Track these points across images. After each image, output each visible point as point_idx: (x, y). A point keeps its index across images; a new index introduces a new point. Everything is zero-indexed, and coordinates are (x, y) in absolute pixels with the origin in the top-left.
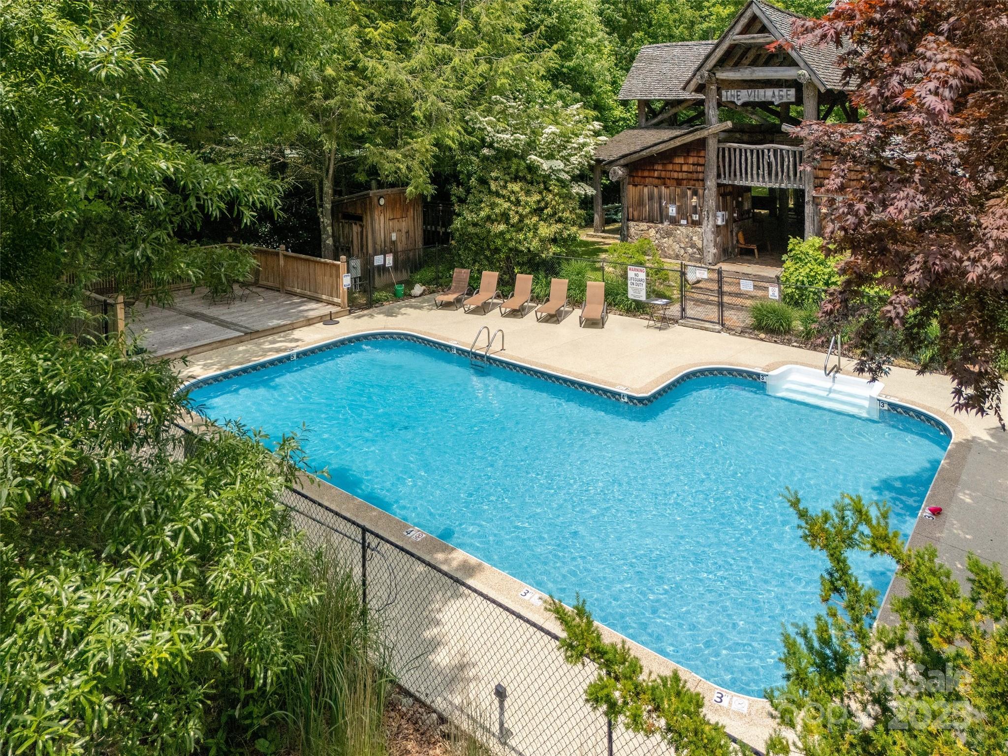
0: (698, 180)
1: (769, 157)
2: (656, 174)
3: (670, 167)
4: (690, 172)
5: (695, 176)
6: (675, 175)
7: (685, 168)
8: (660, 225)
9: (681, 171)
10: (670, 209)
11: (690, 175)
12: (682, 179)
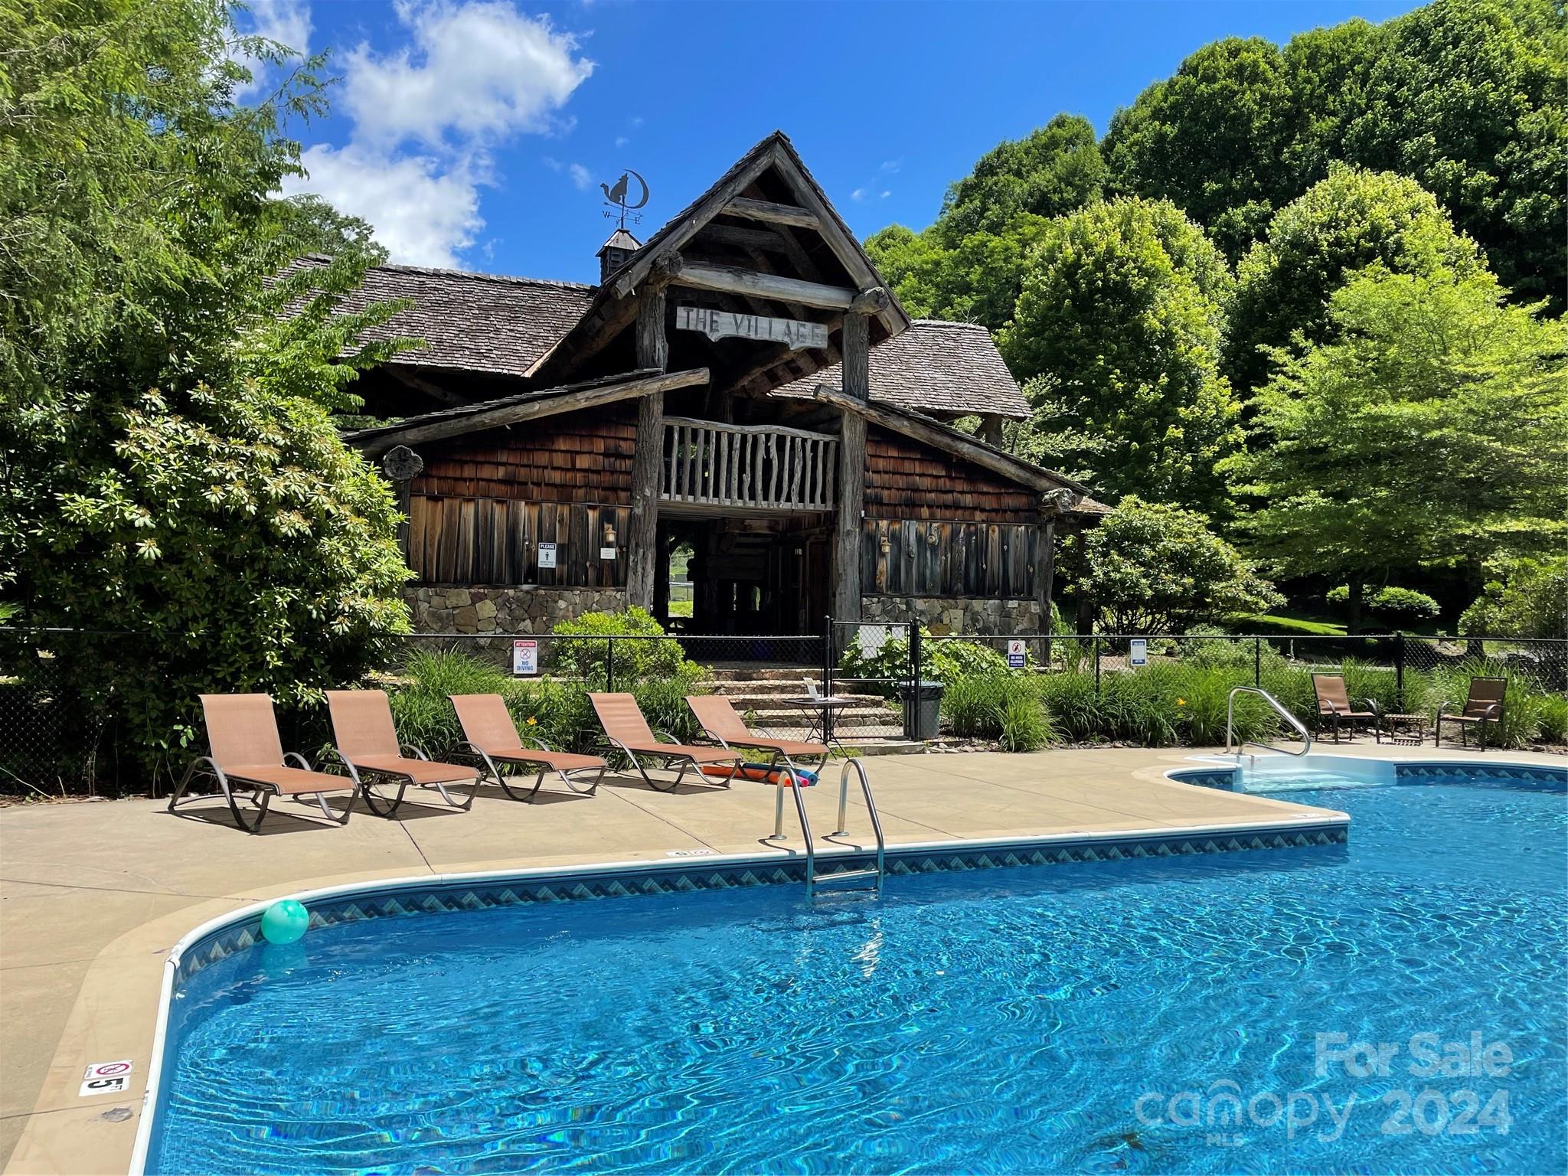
0: (614, 489)
1: (767, 450)
2: (501, 473)
3: (542, 458)
4: (598, 472)
5: (606, 479)
6: (557, 477)
7: (583, 462)
8: (511, 592)
9: (573, 469)
10: (542, 553)
11: (593, 477)
12: (575, 486)
